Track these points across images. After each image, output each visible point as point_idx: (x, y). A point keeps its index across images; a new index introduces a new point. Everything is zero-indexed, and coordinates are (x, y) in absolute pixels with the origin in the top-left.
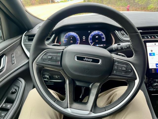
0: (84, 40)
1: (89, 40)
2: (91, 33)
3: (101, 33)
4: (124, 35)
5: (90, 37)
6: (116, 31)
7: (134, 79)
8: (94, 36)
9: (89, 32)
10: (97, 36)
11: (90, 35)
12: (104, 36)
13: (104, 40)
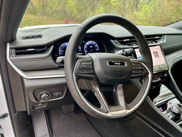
0: (80, 51)
1: (85, 50)
2: (85, 43)
3: (94, 43)
4: (118, 43)
5: (85, 47)
6: (111, 40)
7: (147, 74)
8: (88, 46)
9: (84, 42)
10: (91, 46)
11: (85, 46)
12: (97, 46)
13: (98, 49)
